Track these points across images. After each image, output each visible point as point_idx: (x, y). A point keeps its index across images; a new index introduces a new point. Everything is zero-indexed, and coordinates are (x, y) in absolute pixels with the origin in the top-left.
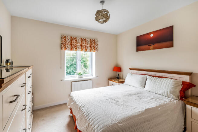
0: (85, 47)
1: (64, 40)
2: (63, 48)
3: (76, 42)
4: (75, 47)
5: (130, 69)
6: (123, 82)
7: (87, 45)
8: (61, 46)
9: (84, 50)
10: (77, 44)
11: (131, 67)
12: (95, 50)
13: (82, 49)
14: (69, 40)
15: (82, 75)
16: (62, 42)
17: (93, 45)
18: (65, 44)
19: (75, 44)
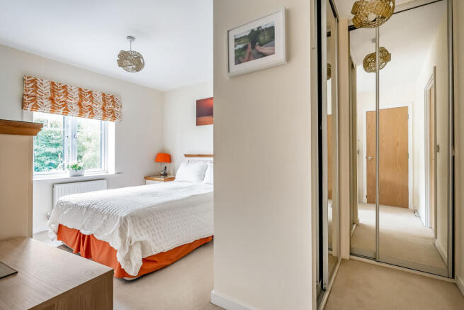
0: (90, 109)
1: (32, 87)
2: (30, 105)
3: (66, 96)
4: (64, 105)
5: (186, 156)
6: (173, 179)
7: (94, 105)
8: (23, 99)
9: (88, 114)
10: (68, 101)
11: (187, 153)
12: (115, 117)
13: (81, 112)
14: (46, 89)
15: (80, 168)
16: (26, 90)
17: (109, 107)
18: (35, 96)
19: (62, 98)
